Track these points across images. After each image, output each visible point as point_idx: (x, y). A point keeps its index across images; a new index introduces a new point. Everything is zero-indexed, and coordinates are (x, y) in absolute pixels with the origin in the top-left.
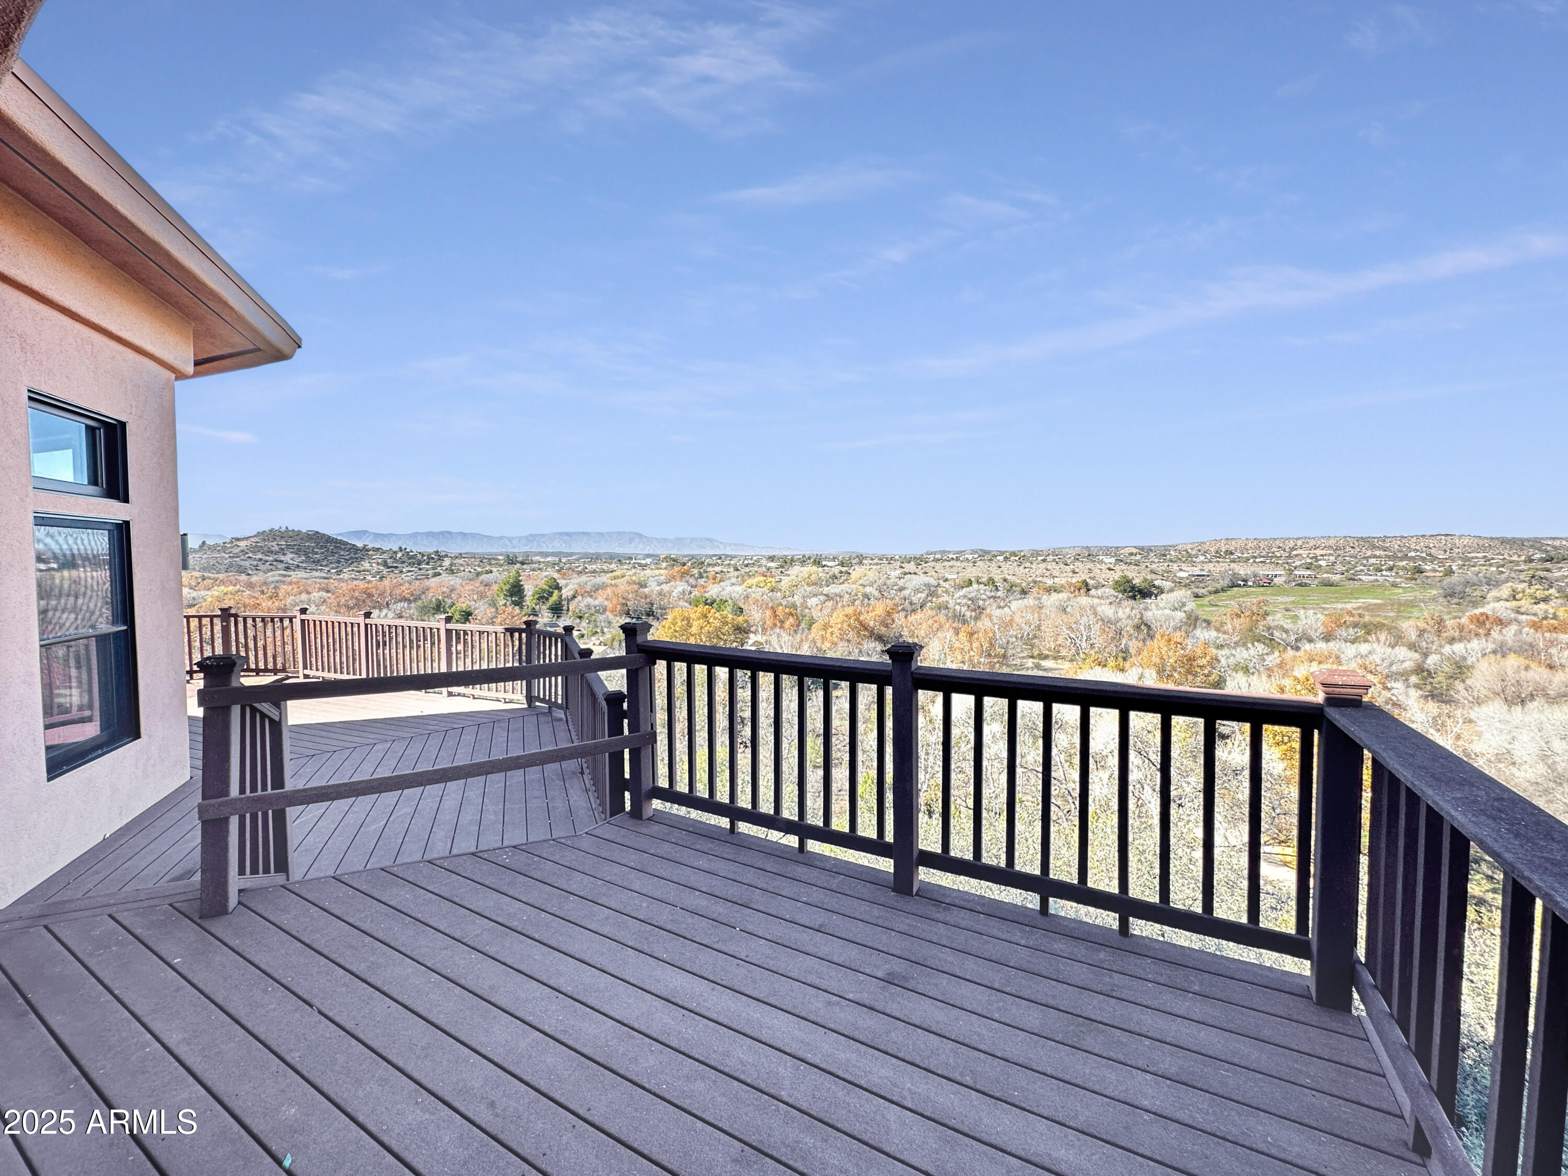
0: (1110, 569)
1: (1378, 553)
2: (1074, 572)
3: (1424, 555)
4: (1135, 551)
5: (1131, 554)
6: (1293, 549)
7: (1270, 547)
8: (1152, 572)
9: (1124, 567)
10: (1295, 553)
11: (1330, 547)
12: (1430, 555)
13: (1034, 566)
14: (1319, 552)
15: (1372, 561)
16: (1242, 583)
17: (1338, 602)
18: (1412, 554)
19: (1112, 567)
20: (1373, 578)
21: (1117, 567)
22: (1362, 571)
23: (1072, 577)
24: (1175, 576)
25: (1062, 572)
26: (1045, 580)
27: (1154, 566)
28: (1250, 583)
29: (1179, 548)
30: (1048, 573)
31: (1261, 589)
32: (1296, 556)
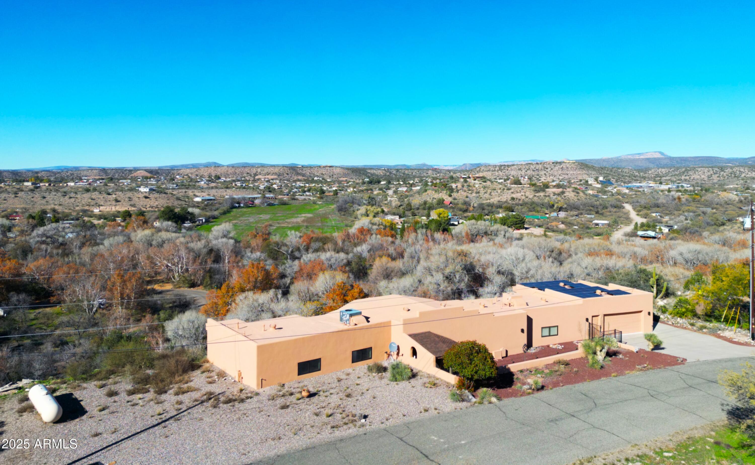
0: (146, 197)
1: (300, 177)
2: (117, 201)
3: (321, 179)
6: (256, 175)
7: (242, 173)
10: (257, 177)
11: (276, 174)
12: (323, 179)
13: (79, 196)
14: (270, 177)
16: (237, 205)
17: (292, 217)
18: (316, 178)
19: (147, 195)
20: (303, 197)
21: (151, 196)
22: (296, 192)
23: (115, 205)
24: (193, 201)
25: (106, 201)
28: (242, 205)
30: (93, 202)
31: (249, 209)
32: (259, 179)
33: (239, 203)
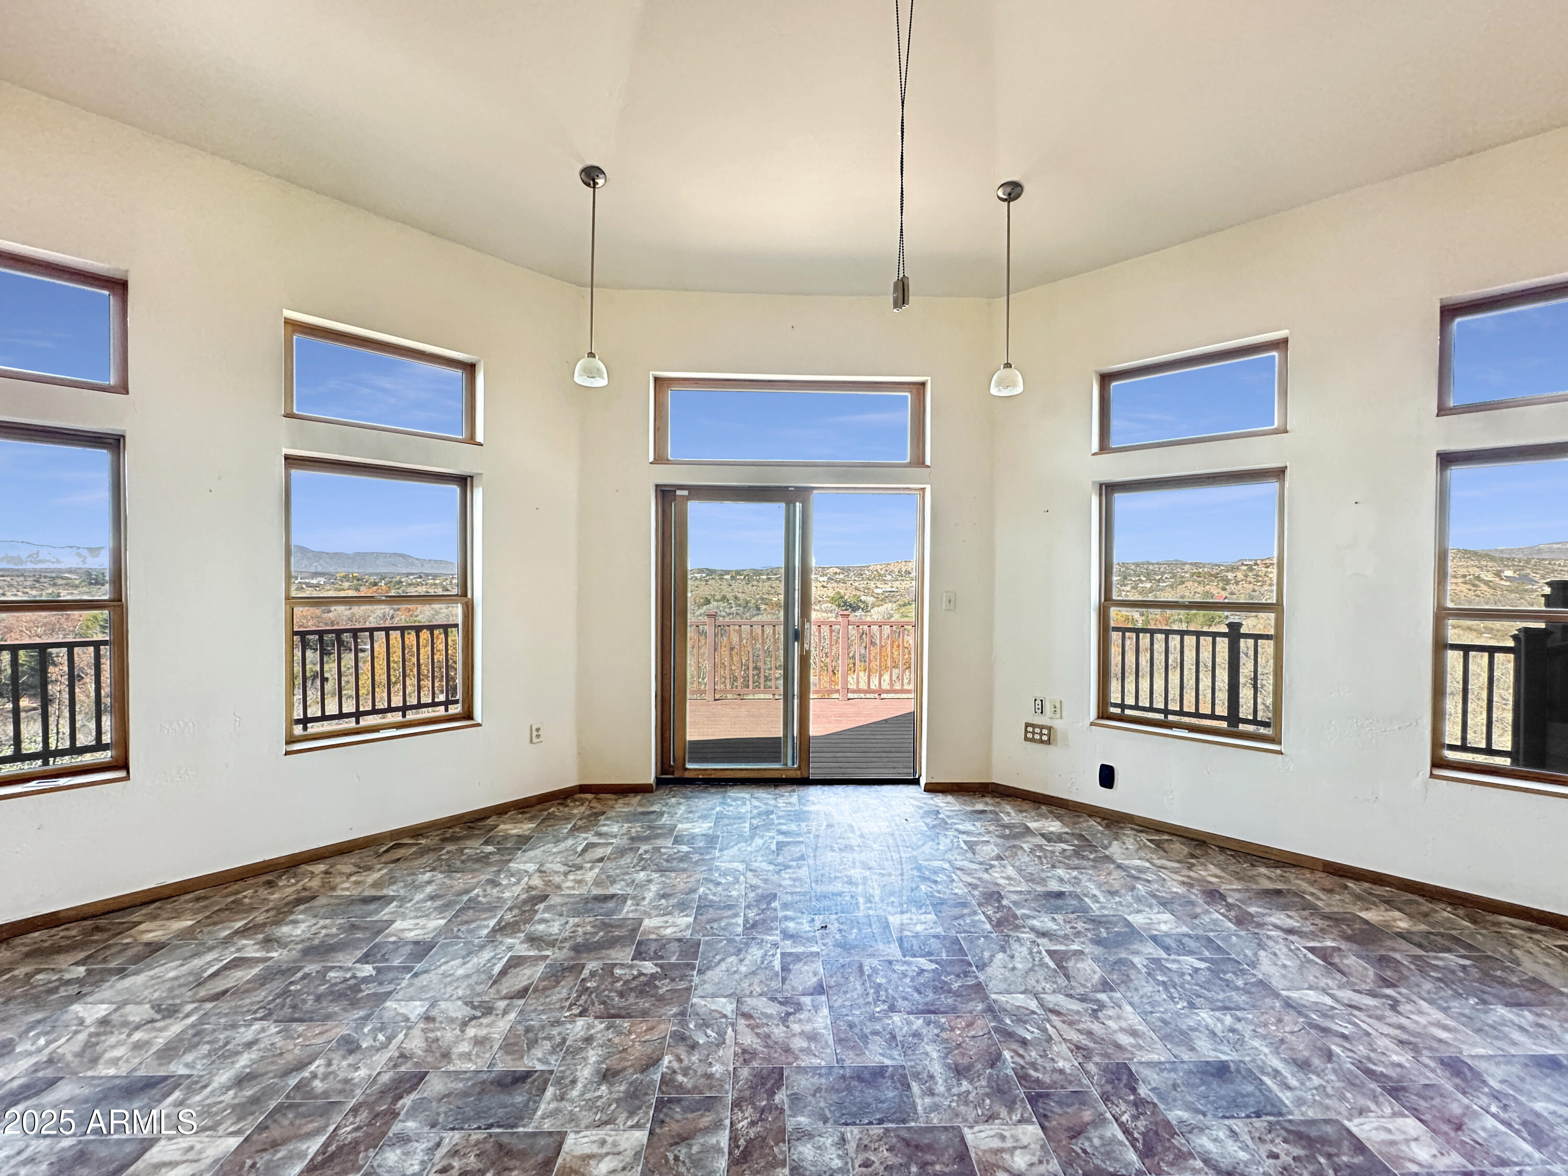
4: (838, 571)
5: (836, 573)
8: (857, 589)
9: (835, 585)
26: (770, 597)
27: (856, 584)
29: (871, 568)
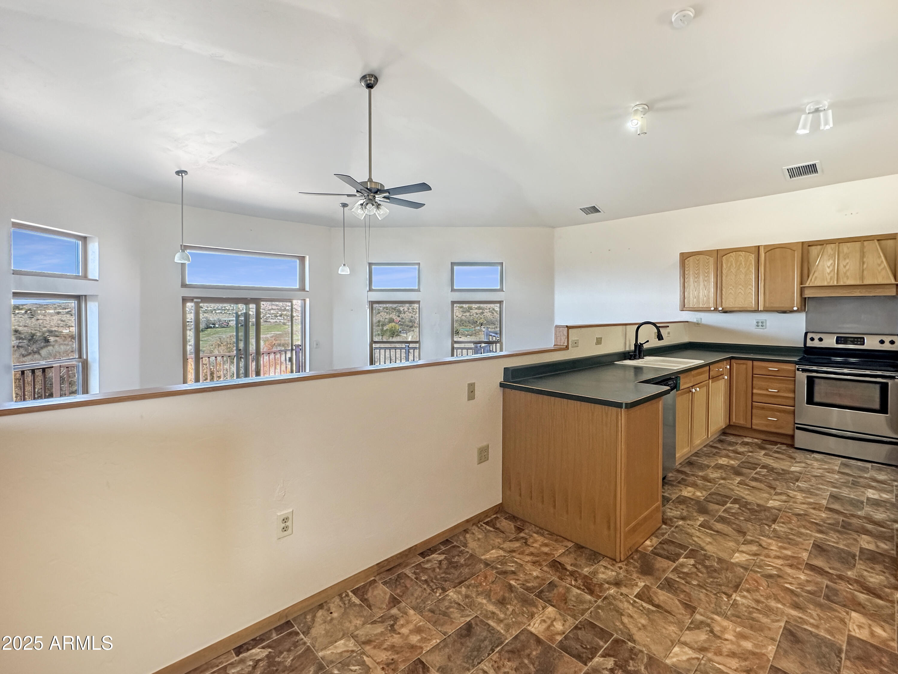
15: (272, 311)
16: (212, 326)
20: (275, 320)
22: (269, 317)
28: (217, 326)
31: (224, 329)
33: (214, 324)
